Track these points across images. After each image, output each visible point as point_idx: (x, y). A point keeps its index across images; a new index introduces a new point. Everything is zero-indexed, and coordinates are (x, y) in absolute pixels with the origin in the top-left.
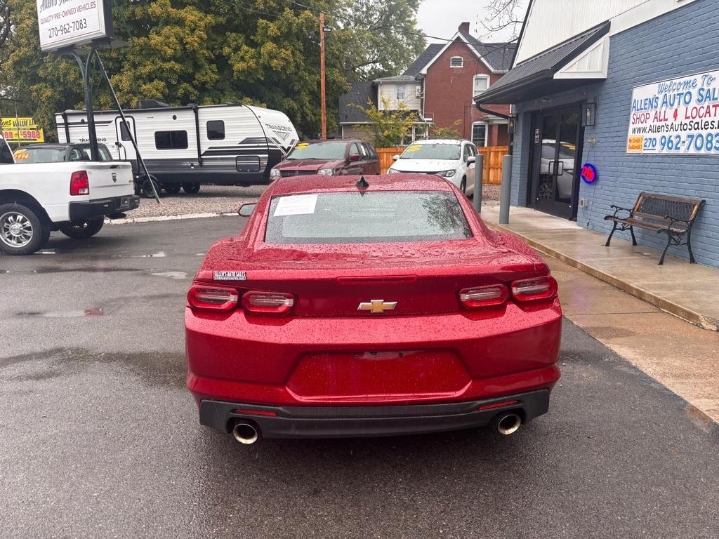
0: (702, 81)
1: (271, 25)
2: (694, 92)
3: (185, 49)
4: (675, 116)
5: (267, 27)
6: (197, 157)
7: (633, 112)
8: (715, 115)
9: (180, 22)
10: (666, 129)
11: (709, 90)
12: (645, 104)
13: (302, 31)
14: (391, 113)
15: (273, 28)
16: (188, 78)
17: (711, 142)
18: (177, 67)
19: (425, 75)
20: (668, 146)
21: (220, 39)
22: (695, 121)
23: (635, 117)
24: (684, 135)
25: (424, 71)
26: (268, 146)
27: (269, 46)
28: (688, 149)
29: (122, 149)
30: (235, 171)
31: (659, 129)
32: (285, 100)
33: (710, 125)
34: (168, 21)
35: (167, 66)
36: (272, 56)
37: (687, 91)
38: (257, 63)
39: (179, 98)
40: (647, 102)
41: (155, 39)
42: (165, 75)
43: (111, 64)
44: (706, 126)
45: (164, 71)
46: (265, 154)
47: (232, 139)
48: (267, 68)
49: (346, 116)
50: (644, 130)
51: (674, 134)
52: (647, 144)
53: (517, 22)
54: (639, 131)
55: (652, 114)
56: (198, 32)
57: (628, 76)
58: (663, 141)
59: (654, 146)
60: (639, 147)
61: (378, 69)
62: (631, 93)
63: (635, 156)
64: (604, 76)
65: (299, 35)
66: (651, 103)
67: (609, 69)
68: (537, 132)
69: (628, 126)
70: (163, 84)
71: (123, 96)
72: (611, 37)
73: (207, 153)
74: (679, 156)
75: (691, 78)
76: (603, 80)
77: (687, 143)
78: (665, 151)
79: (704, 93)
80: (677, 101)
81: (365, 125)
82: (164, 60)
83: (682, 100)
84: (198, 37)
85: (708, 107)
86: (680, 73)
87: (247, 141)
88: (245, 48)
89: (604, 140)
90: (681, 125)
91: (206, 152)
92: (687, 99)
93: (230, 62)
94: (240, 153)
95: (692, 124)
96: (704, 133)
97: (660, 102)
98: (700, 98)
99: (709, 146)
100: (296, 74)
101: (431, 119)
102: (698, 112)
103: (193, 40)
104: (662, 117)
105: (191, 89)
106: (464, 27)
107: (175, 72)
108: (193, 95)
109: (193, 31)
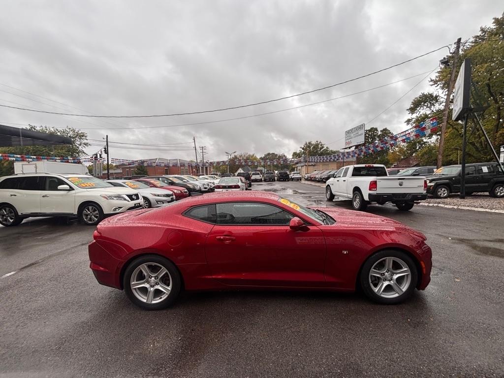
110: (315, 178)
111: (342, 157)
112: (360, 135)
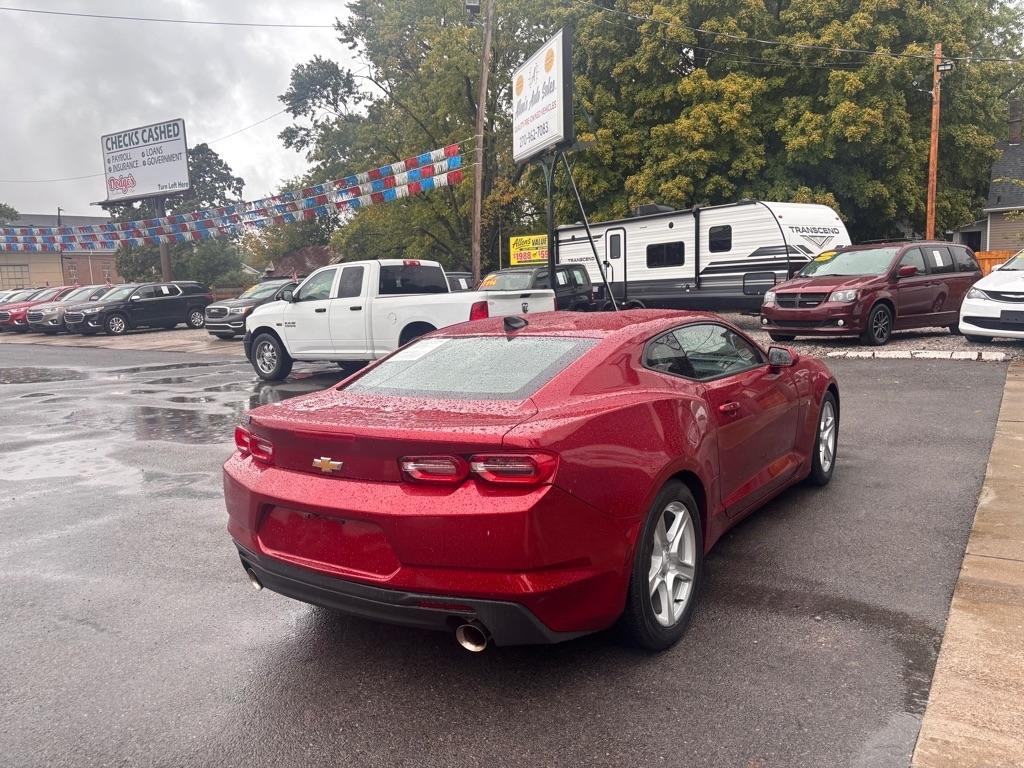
1: (851, 76)
3: (720, 130)
5: (845, 79)
6: (693, 276)
9: (718, 97)
13: (903, 76)
15: (854, 80)
16: (722, 168)
18: (706, 155)
21: (775, 109)
26: (789, 258)
27: (845, 107)
29: (609, 269)
30: (741, 294)
32: (870, 185)
34: (702, 98)
35: (693, 156)
36: (847, 121)
38: (824, 135)
39: (708, 196)
41: (683, 123)
42: (691, 168)
43: (631, 162)
45: (690, 164)
46: (785, 269)
47: (741, 251)
48: (840, 140)
56: (739, 106)
65: (900, 84)
70: (687, 179)
71: (637, 201)
73: (707, 271)
82: (693, 149)
84: (739, 112)
87: (760, 252)
88: (808, 115)
91: (707, 269)
93: (784, 139)
94: (749, 269)
100: (894, 142)
103: (730, 118)
105: (725, 183)
107: (704, 163)
108: (726, 190)
109: (732, 104)
110: (39, 317)
111: (101, 237)
112: (170, 158)
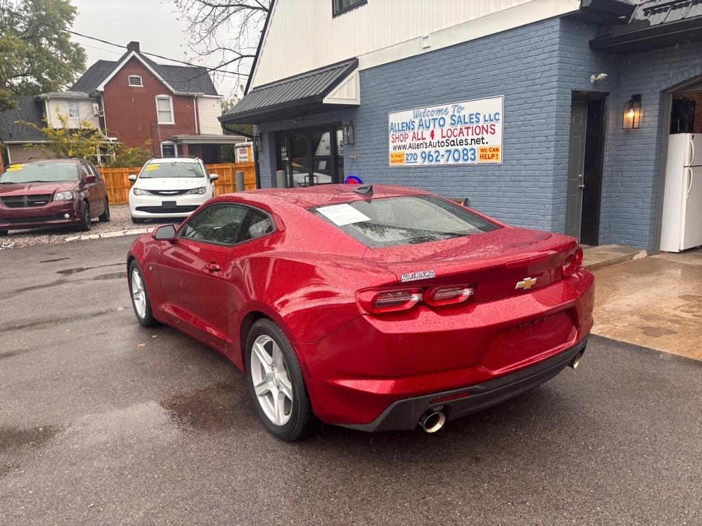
0: (452, 109)
2: (447, 118)
4: (432, 135)
7: (392, 133)
8: (468, 135)
10: (425, 146)
11: (460, 116)
12: (403, 127)
14: (71, 131)
17: (467, 154)
19: (102, 93)
20: (429, 159)
22: (451, 139)
23: (394, 137)
24: (442, 150)
25: (101, 88)
28: (448, 160)
31: (418, 146)
33: (464, 142)
37: (440, 116)
40: (405, 125)
44: (461, 143)
49: (11, 135)
50: (404, 147)
51: (432, 150)
52: (409, 158)
53: (224, 49)
54: (400, 148)
55: (411, 134)
57: (382, 104)
58: (424, 155)
59: (416, 160)
60: (401, 161)
61: (31, 83)
62: (388, 118)
63: (398, 168)
64: (358, 103)
66: (408, 126)
67: (361, 97)
68: (284, 150)
69: (388, 144)
72: (360, 72)
74: (439, 166)
75: (444, 107)
76: (358, 106)
77: (446, 156)
78: (427, 163)
79: (456, 119)
80: (432, 124)
81: (39, 144)
83: (437, 123)
85: (461, 129)
86: (432, 103)
89: (365, 156)
90: (439, 142)
92: (442, 123)
95: (449, 142)
96: (460, 148)
97: (416, 125)
98: (453, 122)
99: (466, 157)
101: (116, 139)
102: (453, 133)
104: (420, 137)
106: (134, 46)
